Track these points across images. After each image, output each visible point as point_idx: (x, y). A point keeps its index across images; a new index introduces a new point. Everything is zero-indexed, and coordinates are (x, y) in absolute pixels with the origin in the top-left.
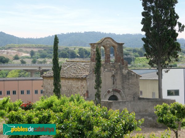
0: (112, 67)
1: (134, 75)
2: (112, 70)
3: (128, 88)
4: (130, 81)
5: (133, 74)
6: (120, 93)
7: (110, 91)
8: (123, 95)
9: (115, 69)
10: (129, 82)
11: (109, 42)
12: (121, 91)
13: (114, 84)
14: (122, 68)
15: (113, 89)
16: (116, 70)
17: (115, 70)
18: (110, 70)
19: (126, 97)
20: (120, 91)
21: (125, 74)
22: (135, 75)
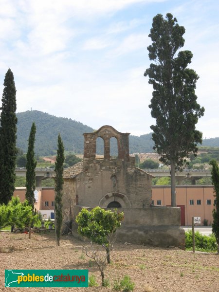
0: (112, 164)
1: (143, 175)
2: (113, 168)
3: (135, 193)
4: (138, 183)
5: (142, 173)
6: (124, 198)
7: (110, 196)
8: (128, 201)
9: (116, 166)
10: (136, 185)
11: (108, 131)
12: (125, 196)
13: (114, 187)
14: (127, 166)
15: (113, 194)
16: (118, 168)
17: (116, 168)
18: (110, 168)
19: (131, 204)
20: (123, 196)
21: (130, 174)
22: (146, 175)
